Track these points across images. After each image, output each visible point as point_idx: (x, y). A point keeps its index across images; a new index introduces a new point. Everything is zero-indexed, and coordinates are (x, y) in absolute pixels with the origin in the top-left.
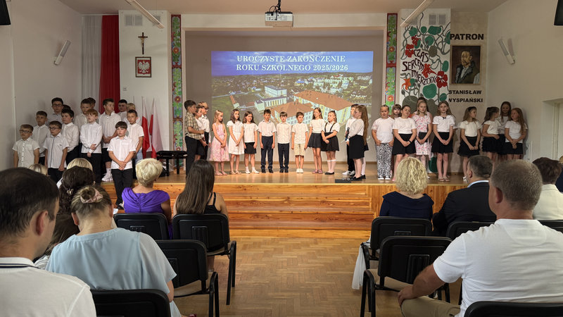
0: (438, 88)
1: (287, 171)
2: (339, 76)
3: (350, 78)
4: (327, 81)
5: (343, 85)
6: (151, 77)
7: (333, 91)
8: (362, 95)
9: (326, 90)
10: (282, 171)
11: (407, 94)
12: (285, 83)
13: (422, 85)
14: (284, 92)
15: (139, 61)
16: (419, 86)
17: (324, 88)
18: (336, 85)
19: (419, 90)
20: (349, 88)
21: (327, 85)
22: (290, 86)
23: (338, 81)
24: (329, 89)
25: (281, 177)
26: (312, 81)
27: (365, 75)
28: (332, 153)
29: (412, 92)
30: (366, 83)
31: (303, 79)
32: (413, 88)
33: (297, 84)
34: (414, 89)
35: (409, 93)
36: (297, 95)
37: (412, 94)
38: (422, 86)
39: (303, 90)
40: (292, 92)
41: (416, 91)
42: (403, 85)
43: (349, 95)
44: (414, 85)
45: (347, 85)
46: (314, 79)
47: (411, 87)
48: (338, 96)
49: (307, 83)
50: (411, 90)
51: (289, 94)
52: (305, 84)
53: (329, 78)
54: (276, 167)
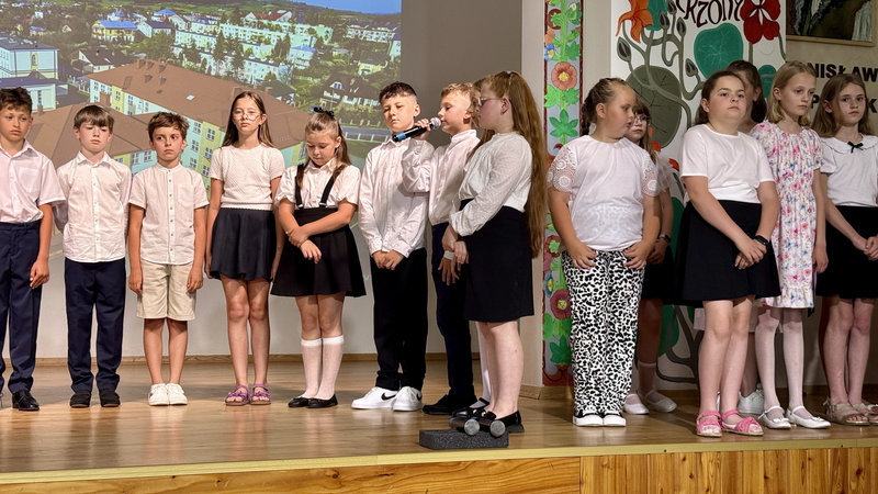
0: (746, 43)
1: (110, 399)
2: (276, 17)
3: (321, 30)
4: (229, 30)
5: (293, 55)
7: (254, 72)
8: (364, 95)
9: (226, 67)
10: (80, 400)
11: (637, 60)
12: (50, 23)
13: (689, 23)
14: (47, 61)
16: (682, 28)
17: (219, 56)
18: (267, 50)
19: (680, 45)
20: (315, 67)
21: (228, 48)
22: (75, 38)
23: (274, 37)
24: (238, 63)
25: (79, 431)
26: (167, 24)
27: (375, 21)
28: (329, 302)
29: (656, 50)
30: (378, 53)
31: (128, 13)
32: (658, 34)
33: (103, 31)
34: (663, 41)
35: (646, 55)
36: (101, 78)
37: (656, 61)
38: (693, 31)
39: (129, 60)
40: (81, 64)
41: (671, 47)
42: (622, 20)
43: (317, 93)
44: (664, 22)
45: (308, 55)
46: (176, 20)
47: (653, 28)
48: (274, 93)
49: (146, 30)
50: (652, 42)
51: (67, 68)
52: (139, 36)
53: (237, 20)
54: (51, 379)
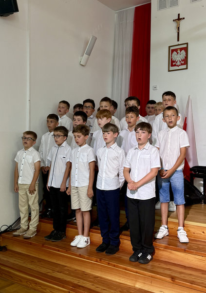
6: (187, 68)
15: (173, 51)
